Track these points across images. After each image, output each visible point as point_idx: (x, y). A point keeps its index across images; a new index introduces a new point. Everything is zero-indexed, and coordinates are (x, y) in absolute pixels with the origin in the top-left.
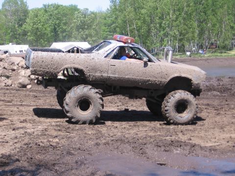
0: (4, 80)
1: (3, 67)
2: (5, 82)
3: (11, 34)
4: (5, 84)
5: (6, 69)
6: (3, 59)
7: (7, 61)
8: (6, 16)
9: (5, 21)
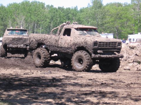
0: (136, 66)
1: (135, 54)
2: (137, 67)
3: (139, 25)
4: (137, 69)
5: (138, 56)
6: (135, 47)
7: (138, 49)
8: (134, 9)
9: (134, 14)
